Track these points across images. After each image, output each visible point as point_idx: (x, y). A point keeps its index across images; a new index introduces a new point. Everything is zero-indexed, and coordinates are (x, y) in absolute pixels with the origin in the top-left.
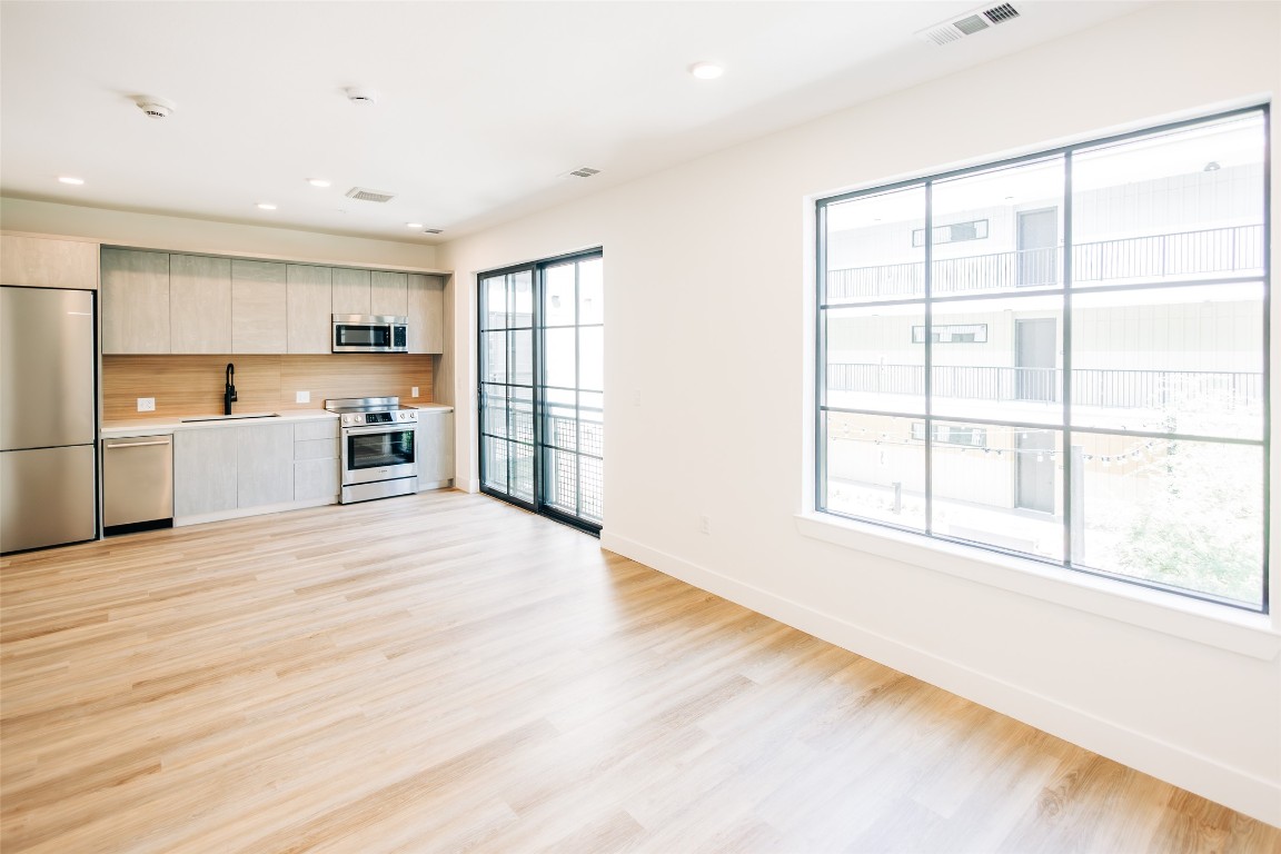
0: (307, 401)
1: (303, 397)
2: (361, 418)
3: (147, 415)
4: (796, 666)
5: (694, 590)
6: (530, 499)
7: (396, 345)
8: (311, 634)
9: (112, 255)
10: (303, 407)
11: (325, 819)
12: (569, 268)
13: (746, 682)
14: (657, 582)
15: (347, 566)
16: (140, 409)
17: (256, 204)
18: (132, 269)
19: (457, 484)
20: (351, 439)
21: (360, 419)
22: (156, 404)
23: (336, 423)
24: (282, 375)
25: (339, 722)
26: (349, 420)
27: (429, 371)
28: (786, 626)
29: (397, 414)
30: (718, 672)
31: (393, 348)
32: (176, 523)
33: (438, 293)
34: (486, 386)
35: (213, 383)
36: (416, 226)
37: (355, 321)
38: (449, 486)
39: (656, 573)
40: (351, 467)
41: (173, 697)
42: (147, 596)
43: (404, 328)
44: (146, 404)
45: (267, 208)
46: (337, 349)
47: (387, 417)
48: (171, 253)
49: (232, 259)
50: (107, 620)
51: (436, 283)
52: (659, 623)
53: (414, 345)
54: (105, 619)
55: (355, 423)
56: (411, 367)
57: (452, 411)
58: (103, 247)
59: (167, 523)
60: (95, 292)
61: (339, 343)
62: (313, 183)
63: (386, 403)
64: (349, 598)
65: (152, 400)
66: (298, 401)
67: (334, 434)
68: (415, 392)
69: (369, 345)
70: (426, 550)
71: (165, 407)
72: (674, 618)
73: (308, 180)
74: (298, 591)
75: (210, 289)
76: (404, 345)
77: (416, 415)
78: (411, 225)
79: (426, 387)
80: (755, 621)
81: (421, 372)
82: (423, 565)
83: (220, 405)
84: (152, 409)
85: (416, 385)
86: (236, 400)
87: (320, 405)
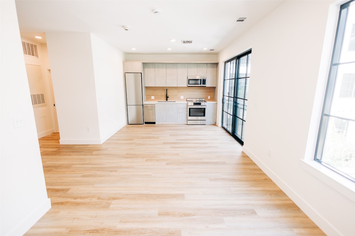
0: (183, 98)
1: (182, 97)
2: (192, 104)
3: (153, 100)
4: (281, 217)
5: (264, 174)
6: (231, 131)
8: (157, 153)
9: (145, 64)
10: (182, 100)
11: (127, 195)
12: (245, 57)
13: (254, 213)
14: (252, 167)
15: (177, 140)
16: (152, 98)
17: (167, 49)
18: (149, 68)
19: (217, 124)
20: (190, 109)
22: (155, 98)
23: (186, 105)
24: (178, 92)
25: (146, 175)
26: (189, 104)
27: (212, 92)
28: (290, 200)
29: (203, 103)
30: (247, 205)
31: (202, 85)
32: (156, 123)
33: (215, 69)
34: (225, 97)
35: (164, 93)
36: (206, 49)
38: (215, 124)
39: (255, 164)
40: (190, 116)
41: (129, 158)
42: (141, 137)
43: (205, 79)
44: (153, 97)
45: (169, 49)
46: (189, 85)
47: (200, 104)
48: (155, 63)
49: (166, 63)
50: (133, 140)
51: (215, 66)
52: (240, 180)
53: (208, 84)
54: (132, 140)
55: (191, 105)
56: (207, 91)
57: (217, 103)
58: (144, 63)
59: (154, 123)
60: (141, 73)
61: (189, 84)
62: (171, 41)
63: (200, 100)
64: (171, 147)
67: (186, 107)
68: (209, 98)
69: (199, 84)
70: (196, 140)
71: (156, 98)
72: (247, 181)
73: (170, 40)
74: (164, 143)
75: (162, 71)
76: (205, 84)
77: (206, 104)
78: (204, 49)
79: (211, 96)
80: (280, 193)
82: (192, 144)
83: (165, 98)
84: (154, 98)
85: (209, 96)
86: (168, 97)
87: (186, 100)
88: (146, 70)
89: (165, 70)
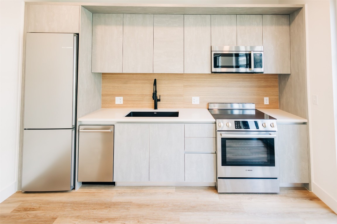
0: (198, 103)
1: (196, 100)
7: (255, 67)
9: (96, 16)
10: (196, 107)
20: (224, 140)
21: (230, 124)
22: (124, 100)
23: (213, 125)
26: (222, 124)
27: (276, 86)
31: (253, 69)
33: (286, 28)
37: (226, 49)
40: (224, 162)
43: (261, 55)
46: (214, 70)
51: (284, 20)
53: (268, 67)
55: (226, 127)
56: (263, 84)
57: (304, 123)
60: (77, 34)
61: (216, 66)
63: (241, 108)
65: (122, 98)
66: (193, 103)
67: (212, 135)
68: (266, 101)
76: (260, 67)
77: (275, 124)
79: (274, 97)
81: (270, 87)
84: (122, 103)
85: (266, 96)
86: (159, 100)
87: (206, 106)
88: (100, 30)
89: (150, 29)
